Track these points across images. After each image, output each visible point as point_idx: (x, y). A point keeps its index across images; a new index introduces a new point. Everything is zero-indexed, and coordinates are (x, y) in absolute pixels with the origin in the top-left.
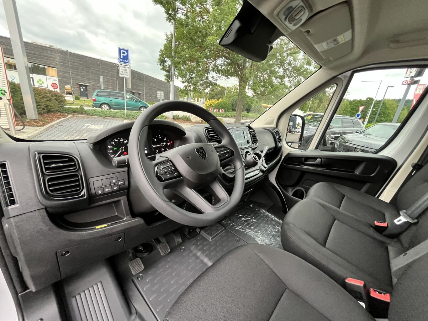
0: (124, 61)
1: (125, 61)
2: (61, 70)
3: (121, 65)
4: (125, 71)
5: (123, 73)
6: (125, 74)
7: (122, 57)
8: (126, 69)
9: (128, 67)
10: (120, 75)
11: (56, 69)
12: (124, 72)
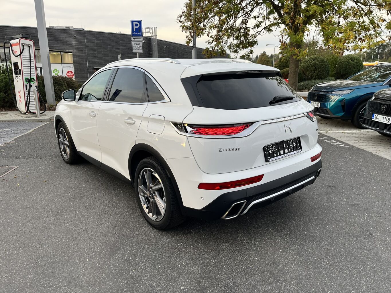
0: (136, 34)
1: (138, 33)
2: (77, 54)
3: (134, 39)
4: (138, 45)
5: (136, 48)
6: (138, 48)
7: (134, 30)
8: (139, 42)
9: (141, 40)
10: (134, 51)
11: (72, 54)
12: (138, 47)
